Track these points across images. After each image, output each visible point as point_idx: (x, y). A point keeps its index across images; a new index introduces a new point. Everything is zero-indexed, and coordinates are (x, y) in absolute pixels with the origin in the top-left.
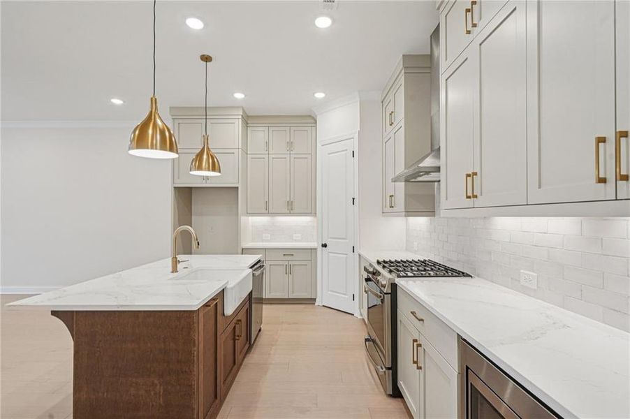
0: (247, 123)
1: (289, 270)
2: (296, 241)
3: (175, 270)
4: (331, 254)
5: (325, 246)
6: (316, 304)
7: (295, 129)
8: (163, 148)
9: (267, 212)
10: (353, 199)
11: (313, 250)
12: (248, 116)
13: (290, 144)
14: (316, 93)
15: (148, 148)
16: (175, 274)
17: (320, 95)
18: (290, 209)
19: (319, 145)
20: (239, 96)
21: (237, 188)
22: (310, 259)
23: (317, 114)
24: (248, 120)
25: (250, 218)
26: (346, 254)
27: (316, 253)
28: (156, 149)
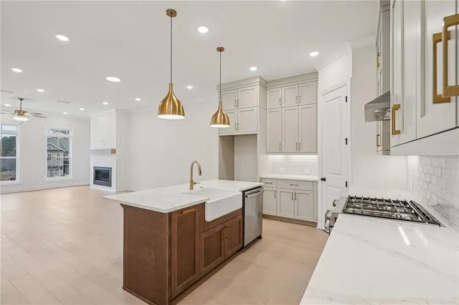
0: (267, 87)
1: (294, 197)
2: (306, 174)
3: (192, 188)
4: (328, 187)
5: (324, 179)
6: (317, 228)
7: (302, 85)
8: (174, 112)
9: (280, 152)
10: (346, 139)
11: (314, 182)
12: (267, 82)
13: (298, 98)
14: (310, 53)
15: (166, 114)
16: (191, 190)
17: (314, 54)
18: (298, 150)
19: (319, 95)
20: (253, 69)
21: (256, 135)
22: (312, 190)
23: (318, 70)
24: (266, 85)
25: (270, 155)
26: (340, 188)
27: (317, 185)
28: (170, 114)
